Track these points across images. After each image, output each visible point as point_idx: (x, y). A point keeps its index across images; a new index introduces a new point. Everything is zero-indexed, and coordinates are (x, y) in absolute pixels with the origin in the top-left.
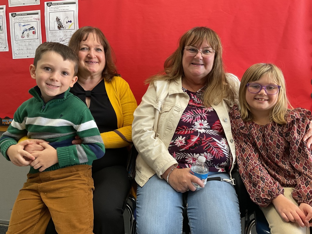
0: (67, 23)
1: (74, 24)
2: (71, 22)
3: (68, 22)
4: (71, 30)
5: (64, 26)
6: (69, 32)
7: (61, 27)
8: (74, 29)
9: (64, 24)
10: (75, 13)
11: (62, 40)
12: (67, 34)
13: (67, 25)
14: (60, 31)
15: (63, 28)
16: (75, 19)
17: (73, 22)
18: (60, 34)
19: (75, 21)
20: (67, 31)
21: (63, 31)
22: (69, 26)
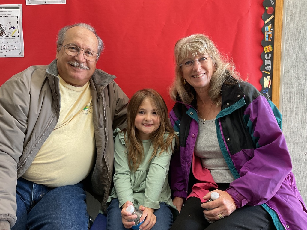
0: (9, 29)
1: (18, 31)
2: (14, 28)
3: (11, 28)
4: (14, 37)
5: (6, 33)
6: (12, 39)
7: (3, 33)
8: (18, 36)
9: (6, 30)
10: (19, 18)
11: (4, 48)
12: (9, 41)
13: (9, 31)
14: (2, 38)
17: (16, 28)
18: (2, 41)
19: (19, 27)
20: (9, 37)
21: (5, 38)
22: (12, 33)
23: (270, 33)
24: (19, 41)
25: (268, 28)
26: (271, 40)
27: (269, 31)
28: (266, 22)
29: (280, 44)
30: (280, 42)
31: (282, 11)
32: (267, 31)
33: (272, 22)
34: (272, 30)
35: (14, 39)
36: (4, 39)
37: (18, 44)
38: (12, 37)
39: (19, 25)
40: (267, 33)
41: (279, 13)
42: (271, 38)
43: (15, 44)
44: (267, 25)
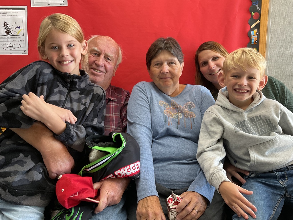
0: (15, 28)
1: (23, 30)
2: (19, 28)
3: (17, 27)
4: (19, 36)
5: (12, 32)
6: (17, 38)
7: (9, 32)
8: (23, 35)
9: (12, 30)
10: (24, 19)
11: (10, 46)
12: (15, 40)
13: (15, 30)
14: (8, 36)
15: (12, 33)
16: (24, 26)
17: (22, 28)
18: (8, 40)
19: (24, 27)
20: (15, 36)
21: (11, 36)
22: (17, 32)
23: (256, 36)
24: (23, 40)
25: (254, 32)
26: (256, 44)
27: (255, 35)
28: (252, 27)
29: (264, 47)
30: (265, 45)
31: (267, 17)
32: (253, 35)
33: (258, 27)
34: (257, 34)
35: (19, 38)
36: (10, 38)
37: (23, 43)
38: (17, 36)
39: (24, 25)
40: (253, 36)
41: (264, 18)
42: (256, 41)
43: (20, 42)
44: (253, 29)
